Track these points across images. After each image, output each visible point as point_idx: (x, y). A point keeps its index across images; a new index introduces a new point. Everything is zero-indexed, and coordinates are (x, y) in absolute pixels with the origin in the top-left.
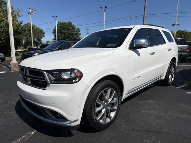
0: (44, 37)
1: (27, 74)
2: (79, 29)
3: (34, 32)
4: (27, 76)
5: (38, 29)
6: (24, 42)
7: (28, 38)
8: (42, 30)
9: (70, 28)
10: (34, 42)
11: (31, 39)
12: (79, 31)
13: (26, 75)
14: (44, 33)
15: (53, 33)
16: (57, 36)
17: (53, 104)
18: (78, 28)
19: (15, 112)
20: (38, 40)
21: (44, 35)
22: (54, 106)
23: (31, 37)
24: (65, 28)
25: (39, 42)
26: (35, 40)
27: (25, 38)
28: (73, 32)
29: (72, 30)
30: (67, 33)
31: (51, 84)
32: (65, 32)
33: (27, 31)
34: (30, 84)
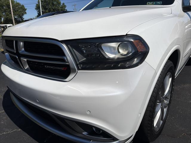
0: (26, 14)
1: (20, 52)
2: (65, 4)
3: (14, 9)
4: (21, 56)
5: (18, 4)
6: (3, 19)
7: (8, 15)
8: (23, 6)
9: (54, 3)
10: (15, 19)
11: (12, 16)
12: (65, 6)
13: (18, 53)
14: (26, 10)
15: (36, 9)
16: (42, 11)
17: (88, 113)
18: (63, 4)
19: (3, 111)
20: (19, 17)
21: (26, 11)
22: (91, 116)
23: (11, 13)
24: (49, 3)
25: (20, 19)
26: (16, 17)
27: (4, 15)
28: (58, 7)
29: (58, 6)
30: (52, 9)
31: (79, 69)
32: (49, 9)
33: (5, 6)
34: (27, 70)
